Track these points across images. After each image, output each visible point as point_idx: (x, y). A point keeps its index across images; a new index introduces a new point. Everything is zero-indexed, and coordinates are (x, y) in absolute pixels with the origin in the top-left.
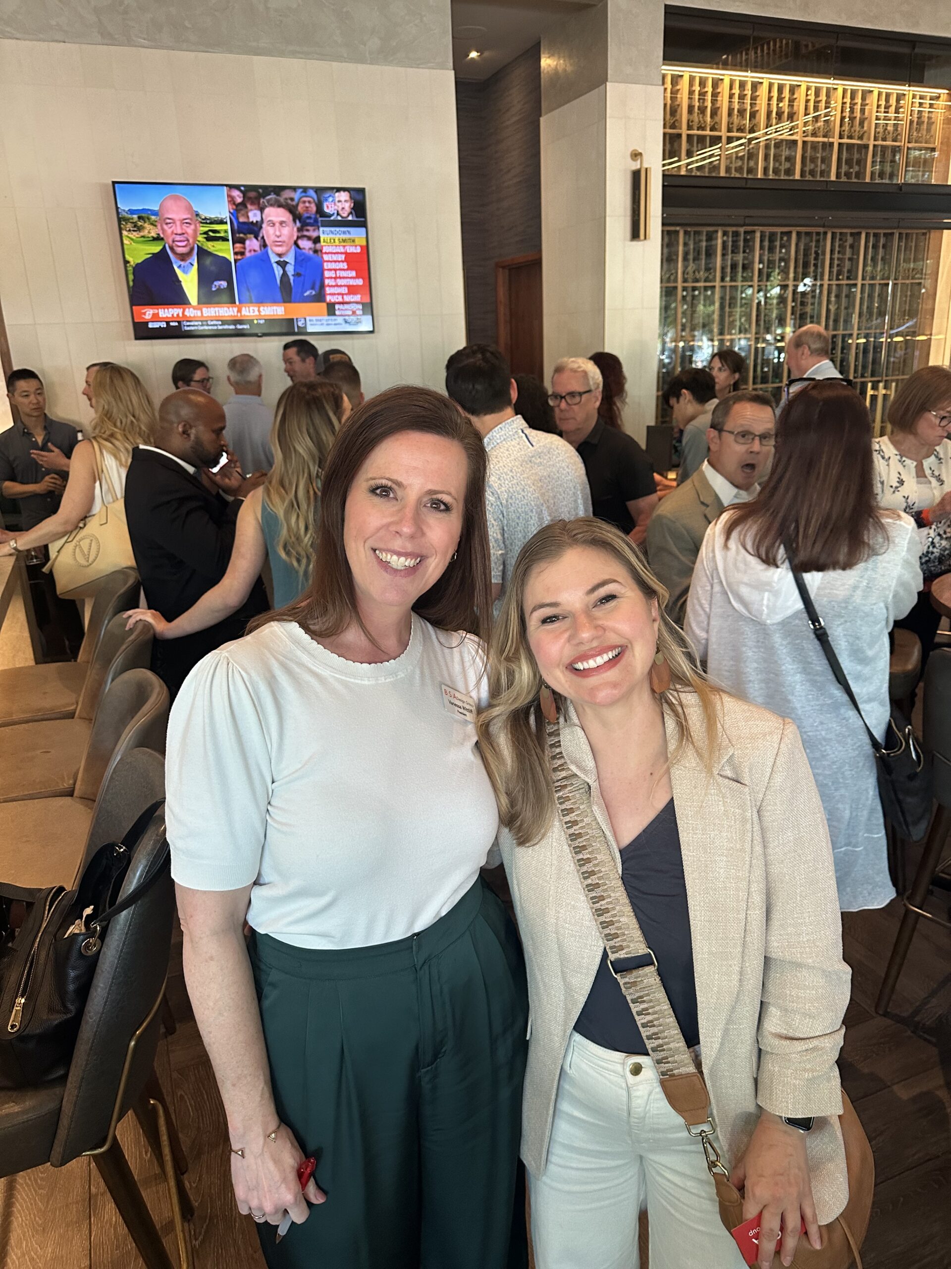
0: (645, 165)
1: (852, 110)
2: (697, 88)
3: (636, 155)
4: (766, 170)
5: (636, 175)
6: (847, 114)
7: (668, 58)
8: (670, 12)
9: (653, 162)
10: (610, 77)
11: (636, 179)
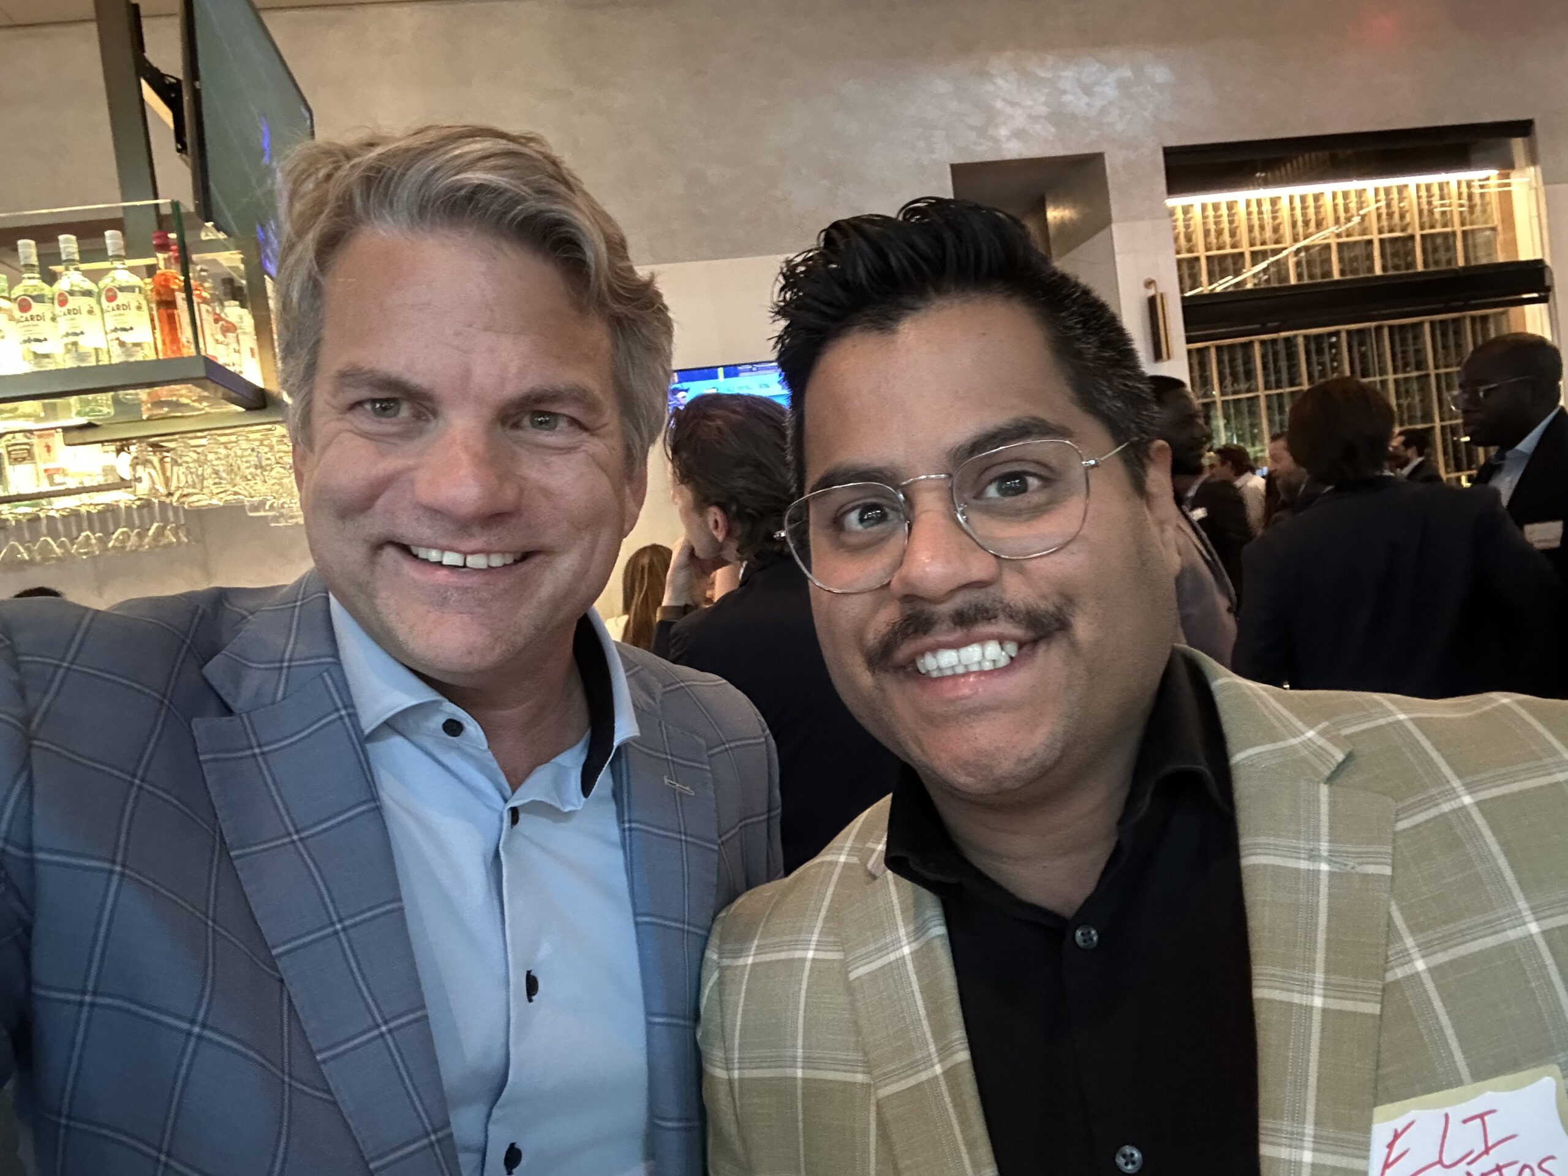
0: (1160, 291)
1: (1388, 205)
2: (1210, 213)
3: (1149, 283)
4: (1299, 276)
5: (1152, 301)
7: (1171, 192)
8: (1169, 153)
9: (1169, 288)
10: (1114, 219)
11: (1152, 304)
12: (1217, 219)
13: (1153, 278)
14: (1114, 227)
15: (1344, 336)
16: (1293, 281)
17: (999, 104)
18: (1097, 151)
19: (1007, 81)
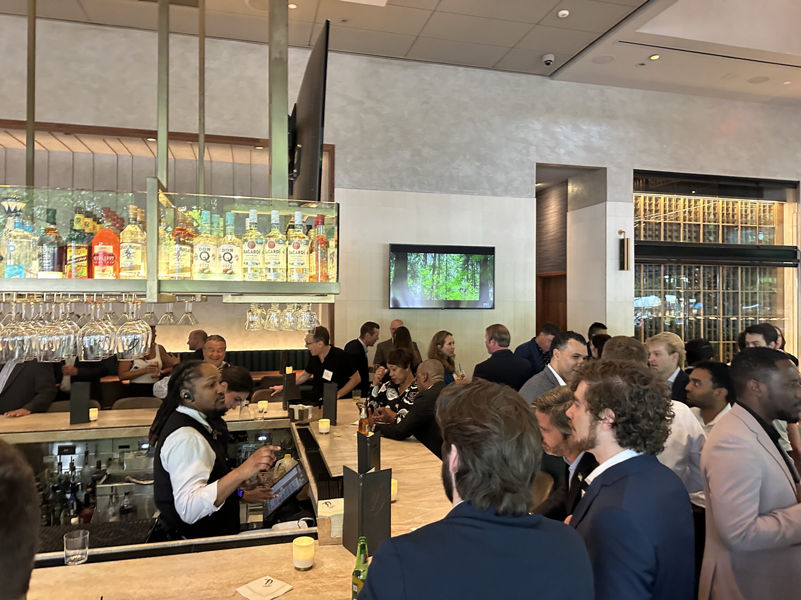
0: (626, 237)
1: (727, 210)
2: (648, 202)
3: (621, 232)
4: (684, 238)
5: (621, 241)
6: (725, 212)
7: (636, 190)
8: (636, 172)
9: (630, 236)
10: (608, 199)
11: (622, 243)
12: (650, 205)
13: (623, 230)
14: (608, 203)
15: (702, 268)
16: (682, 240)
17: (562, 138)
18: (604, 166)
19: (567, 128)
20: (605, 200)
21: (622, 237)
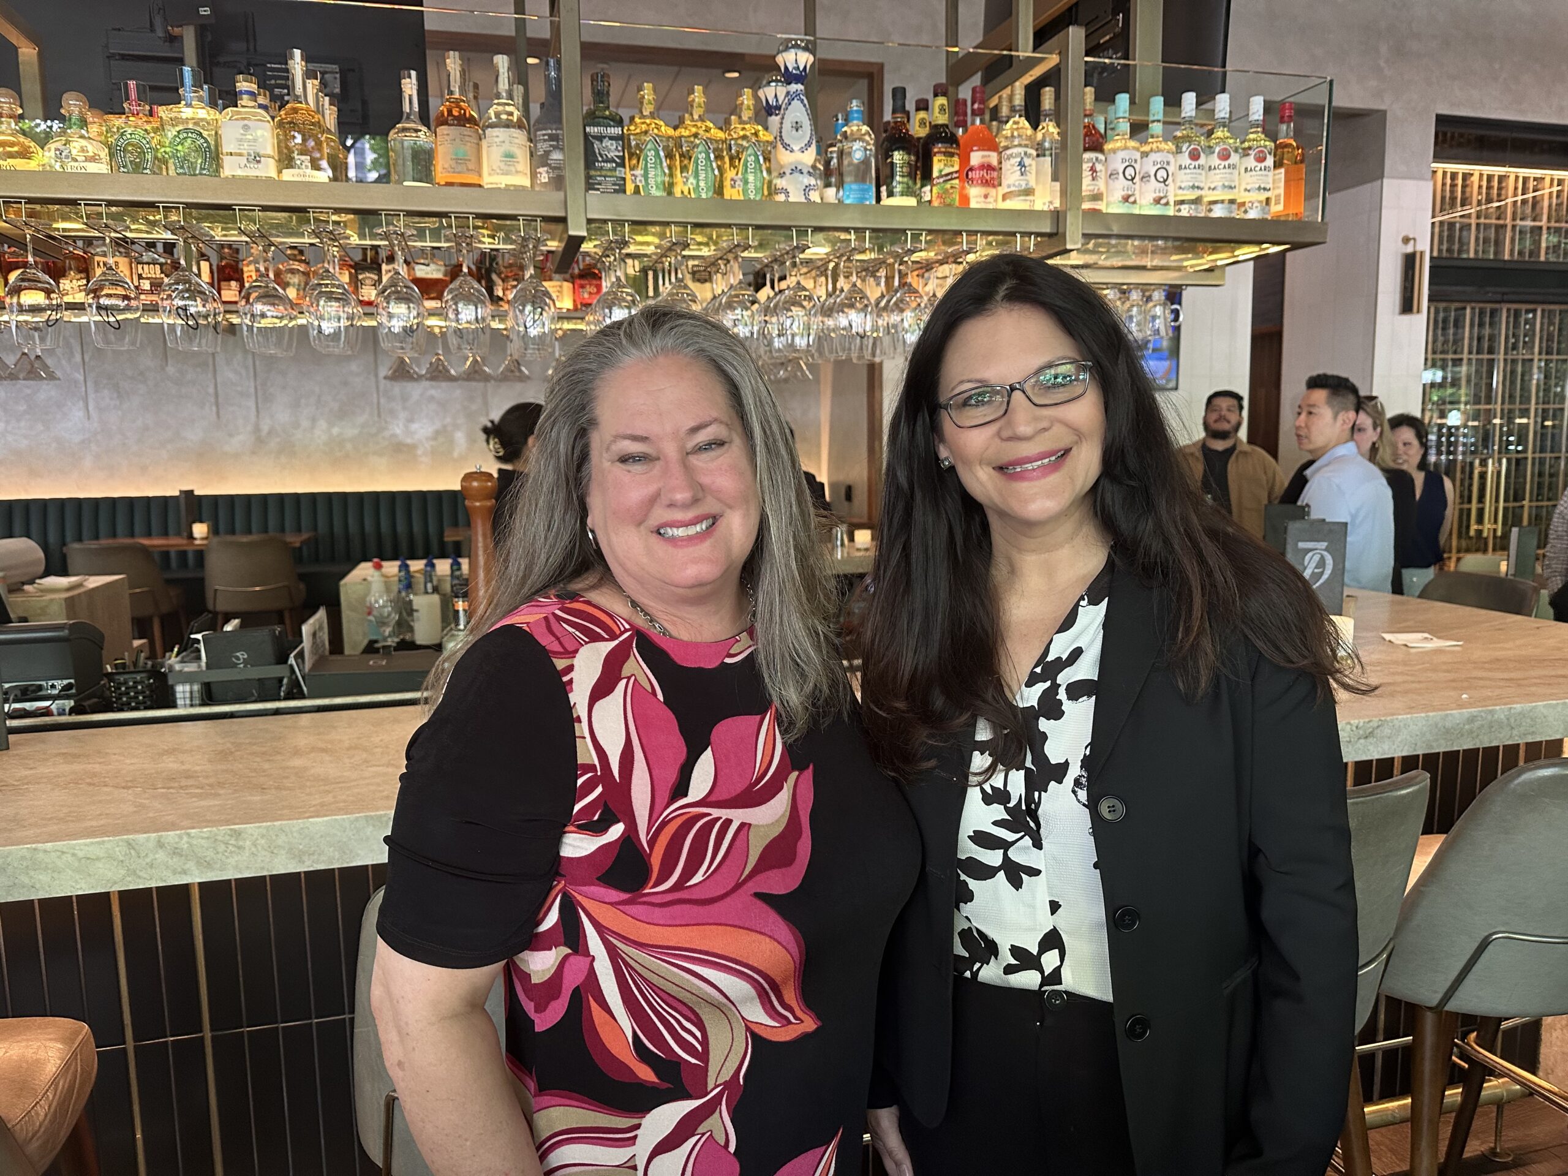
0: (1417, 250)
2: (1448, 181)
3: (1407, 240)
4: (1512, 251)
5: (1410, 258)
7: (1438, 157)
8: (1441, 120)
9: (1424, 245)
10: (1386, 174)
11: (1410, 262)
12: (1453, 186)
13: (1411, 236)
14: (1385, 181)
15: (1539, 313)
16: (1542, 258)
18: (1382, 107)
20: (1382, 177)
21: (1409, 249)
